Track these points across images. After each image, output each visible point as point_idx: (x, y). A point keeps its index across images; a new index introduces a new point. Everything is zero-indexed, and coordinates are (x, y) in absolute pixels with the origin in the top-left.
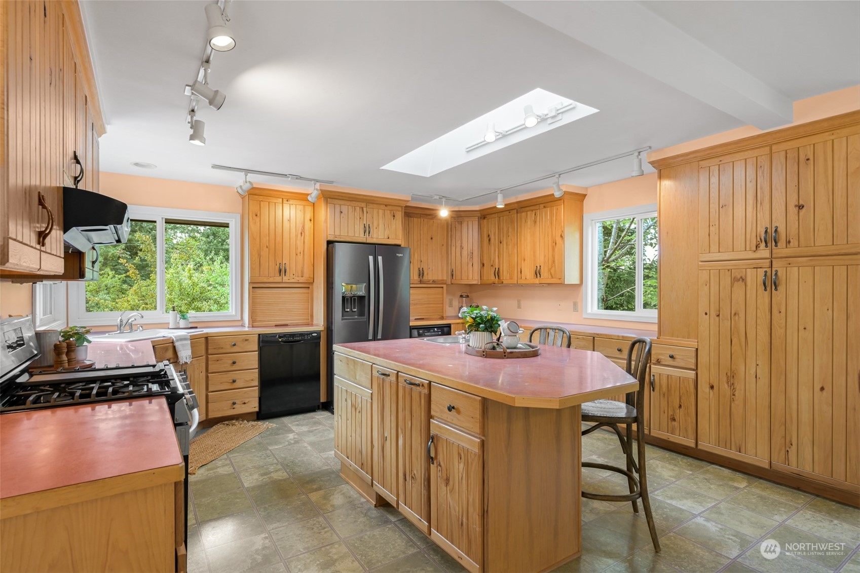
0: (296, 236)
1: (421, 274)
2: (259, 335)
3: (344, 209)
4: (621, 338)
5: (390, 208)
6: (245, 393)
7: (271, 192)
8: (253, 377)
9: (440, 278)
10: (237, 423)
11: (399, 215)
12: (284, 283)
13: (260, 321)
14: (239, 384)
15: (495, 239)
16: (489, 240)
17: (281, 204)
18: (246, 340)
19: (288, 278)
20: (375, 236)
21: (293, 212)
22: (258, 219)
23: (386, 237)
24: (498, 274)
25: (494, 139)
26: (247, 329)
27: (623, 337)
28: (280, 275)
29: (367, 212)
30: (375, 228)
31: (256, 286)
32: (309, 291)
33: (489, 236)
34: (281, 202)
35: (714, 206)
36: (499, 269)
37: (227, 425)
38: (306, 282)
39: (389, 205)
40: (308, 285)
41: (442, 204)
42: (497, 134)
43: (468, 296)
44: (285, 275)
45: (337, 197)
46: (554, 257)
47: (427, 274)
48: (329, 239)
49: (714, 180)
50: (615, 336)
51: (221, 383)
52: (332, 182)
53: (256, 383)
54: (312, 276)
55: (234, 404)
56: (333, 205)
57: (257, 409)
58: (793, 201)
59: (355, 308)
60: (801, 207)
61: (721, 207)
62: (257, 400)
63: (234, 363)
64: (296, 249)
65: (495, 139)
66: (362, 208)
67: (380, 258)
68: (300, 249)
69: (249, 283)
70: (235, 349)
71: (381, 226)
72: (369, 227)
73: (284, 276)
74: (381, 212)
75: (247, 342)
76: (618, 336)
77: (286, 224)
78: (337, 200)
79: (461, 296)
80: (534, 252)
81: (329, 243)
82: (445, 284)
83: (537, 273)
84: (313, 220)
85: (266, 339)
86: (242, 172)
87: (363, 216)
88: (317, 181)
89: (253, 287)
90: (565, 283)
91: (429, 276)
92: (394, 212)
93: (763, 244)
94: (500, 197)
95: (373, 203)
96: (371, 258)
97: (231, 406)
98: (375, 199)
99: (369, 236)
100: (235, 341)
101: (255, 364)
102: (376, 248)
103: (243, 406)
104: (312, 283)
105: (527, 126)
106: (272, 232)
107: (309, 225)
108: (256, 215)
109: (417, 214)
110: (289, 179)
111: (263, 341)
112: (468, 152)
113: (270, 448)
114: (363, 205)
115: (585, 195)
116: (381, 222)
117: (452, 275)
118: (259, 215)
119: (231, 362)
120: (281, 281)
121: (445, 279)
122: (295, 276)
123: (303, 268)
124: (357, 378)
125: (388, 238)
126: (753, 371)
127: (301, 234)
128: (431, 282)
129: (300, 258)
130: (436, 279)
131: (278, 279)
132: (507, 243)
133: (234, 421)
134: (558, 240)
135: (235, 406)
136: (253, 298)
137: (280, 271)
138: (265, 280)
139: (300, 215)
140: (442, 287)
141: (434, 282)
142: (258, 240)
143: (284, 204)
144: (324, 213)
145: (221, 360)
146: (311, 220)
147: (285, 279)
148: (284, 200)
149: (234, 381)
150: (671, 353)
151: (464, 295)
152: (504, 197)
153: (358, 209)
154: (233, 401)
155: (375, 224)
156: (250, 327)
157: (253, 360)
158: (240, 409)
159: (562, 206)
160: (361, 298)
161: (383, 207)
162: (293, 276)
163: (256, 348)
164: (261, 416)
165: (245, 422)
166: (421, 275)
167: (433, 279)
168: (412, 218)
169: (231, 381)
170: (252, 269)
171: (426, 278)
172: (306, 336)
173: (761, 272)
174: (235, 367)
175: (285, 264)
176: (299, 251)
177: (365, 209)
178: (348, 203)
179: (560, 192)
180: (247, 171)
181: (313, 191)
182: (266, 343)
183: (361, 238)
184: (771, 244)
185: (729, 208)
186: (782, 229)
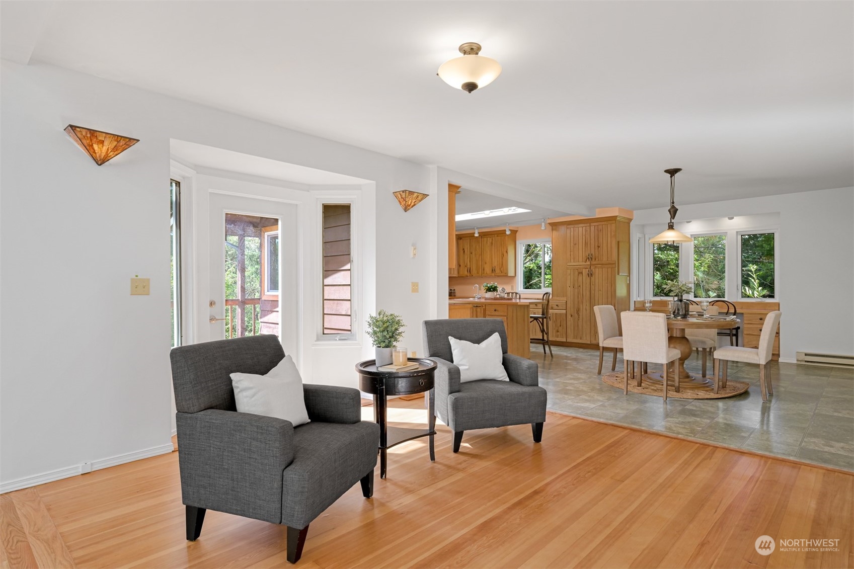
15: (468, 251)
16: (464, 252)
24: (469, 270)
33: (463, 249)
35: (572, 244)
36: (470, 268)
46: (502, 262)
49: (572, 233)
58: (596, 245)
60: (599, 247)
80: (492, 259)
83: (493, 270)
90: (508, 275)
93: (588, 260)
115: (517, 231)
132: (475, 254)
134: (505, 254)
150: (557, 304)
173: (587, 270)
184: (590, 259)
185: (577, 245)
186: (593, 254)
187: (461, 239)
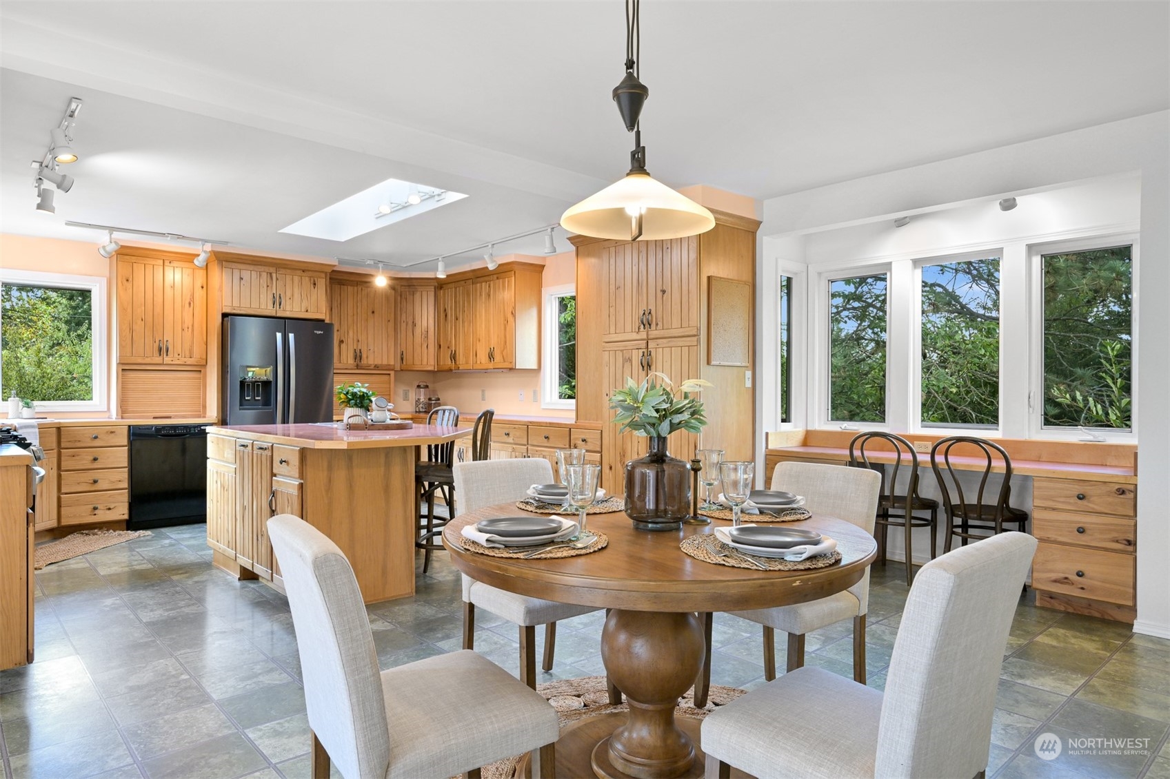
0: (183, 307)
1: (358, 356)
2: (129, 426)
3: (246, 274)
4: (548, 425)
5: (310, 274)
6: (110, 497)
7: (148, 252)
8: (121, 478)
9: (385, 362)
10: (100, 533)
11: (322, 283)
12: (165, 365)
13: (133, 412)
14: (102, 485)
15: (451, 315)
16: (446, 316)
17: (162, 267)
18: (112, 432)
19: (172, 359)
20: (288, 308)
21: (178, 276)
22: (129, 285)
23: (303, 310)
24: (454, 357)
25: (388, 211)
26: (114, 420)
27: (550, 423)
28: (160, 355)
29: (277, 279)
30: (287, 298)
31: (126, 368)
32: (201, 375)
33: (445, 310)
34: (162, 264)
35: (612, 287)
36: (455, 351)
37: (87, 534)
38: (196, 364)
39: (309, 270)
40: (200, 368)
41: (379, 271)
42: (393, 205)
43: (427, 387)
44: (167, 355)
45: (234, 260)
46: (505, 337)
47: (367, 357)
48: (225, 311)
49: (612, 261)
50: (543, 423)
51: (78, 484)
52: (227, 243)
53: (125, 484)
54: (205, 357)
55: (95, 509)
56: (230, 271)
57: (126, 517)
58: (659, 288)
59: (259, 396)
60: (664, 292)
61: (617, 288)
62: (126, 505)
63: (95, 459)
64: (183, 322)
65: (390, 211)
66: (271, 274)
67: (291, 336)
68: (188, 322)
69: (118, 364)
70: (97, 443)
71: (297, 296)
72: (280, 297)
73: (165, 356)
74: (296, 279)
75: (113, 435)
76: (546, 423)
77: (168, 292)
78: (236, 264)
79: (419, 386)
80: (489, 331)
81: (225, 315)
82: (392, 370)
83: (491, 357)
84: (206, 287)
85: (138, 432)
86: (106, 229)
87: (272, 284)
88: (206, 241)
89: (123, 370)
90: (517, 368)
91: (370, 359)
92: (314, 281)
93: (642, 326)
94: (441, 265)
95: (285, 268)
96: (279, 335)
97: (91, 511)
98: (288, 263)
99: (280, 308)
100: (96, 434)
101: (124, 461)
102: (285, 323)
103: (108, 512)
104: (205, 366)
105: (412, 203)
106: (149, 301)
107: (200, 294)
108: (127, 280)
109: (352, 281)
110: (169, 238)
111: (134, 434)
112: (377, 218)
113: (137, 550)
114: (272, 270)
115: (543, 266)
116: (296, 291)
117: (402, 359)
118: (131, 279)
119: (92, 458)
120: (161, 362)
121: (392, 363)
122: (180, 356)
123: (192, 346)
124: (225, 455)
125: (307, 311)
126: (636, 449)
127: (190, 304)
128: (372, 367)
129: (188, 334)
130: (380, 363)
131: (158, 360)
132: (463, 320)
133: (96, 531)
134: (510, 318)
135: (96, 512)
136: (123, 383)
137: (160, 350)
138: (140, 361)
139: (188, 280)
140: (389, 374)
141: (376, 367)
142: (129, 310)
143: (166, 268)
144: (219, 278)
145: (78, 455)
146: (202, 287)
147: (167, 360)
148: (166, 261)
149: (95, 482)
150: (584, 437)
151: (422, 384)
152: (446, 266)
153: (264, 275)
154: (94, 506)
155: (289, 294)
156: (119, 419)
157: (121, 456)
158: (103, 516)
159: (513, 278)
160: (266, 384)
161: (299, 273)
162: (177, 356)
163: (125, 442)
164: (132, 524)
165: (111, 531)
166: (358, 358)
167: (376, 363)
168: (346, 287)
169: (92, 481)
170: (122, 347)
171: (365, 362)
172: (192, 429)
173: (641, 351)
174: (96, 465)
175: (167, 341)
176: (186, 326)
177: (274, 275)
178: (252, 267)
179: (494, 264)
180: (112, 229)
181: (203, 253)
182: (137, 435)
183: (270, 311)
184: (647, 326)
185: (622, 290)
186: (653, 312)
187: (441, 288)
